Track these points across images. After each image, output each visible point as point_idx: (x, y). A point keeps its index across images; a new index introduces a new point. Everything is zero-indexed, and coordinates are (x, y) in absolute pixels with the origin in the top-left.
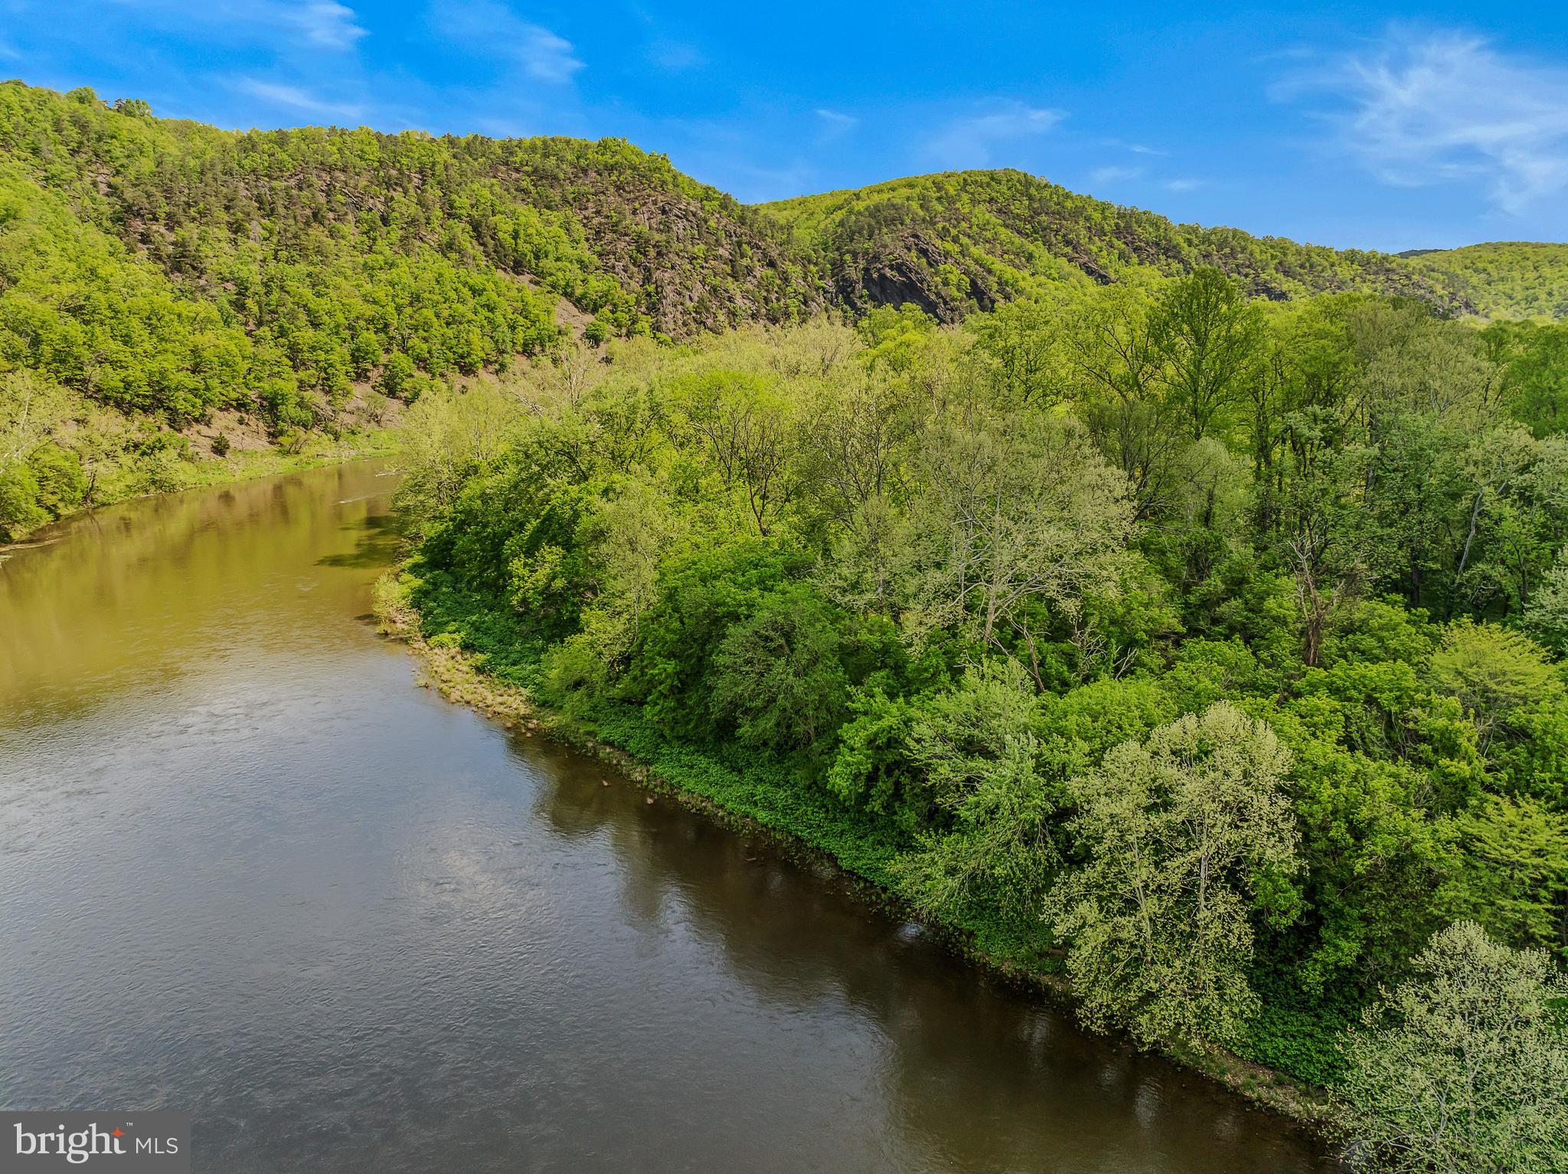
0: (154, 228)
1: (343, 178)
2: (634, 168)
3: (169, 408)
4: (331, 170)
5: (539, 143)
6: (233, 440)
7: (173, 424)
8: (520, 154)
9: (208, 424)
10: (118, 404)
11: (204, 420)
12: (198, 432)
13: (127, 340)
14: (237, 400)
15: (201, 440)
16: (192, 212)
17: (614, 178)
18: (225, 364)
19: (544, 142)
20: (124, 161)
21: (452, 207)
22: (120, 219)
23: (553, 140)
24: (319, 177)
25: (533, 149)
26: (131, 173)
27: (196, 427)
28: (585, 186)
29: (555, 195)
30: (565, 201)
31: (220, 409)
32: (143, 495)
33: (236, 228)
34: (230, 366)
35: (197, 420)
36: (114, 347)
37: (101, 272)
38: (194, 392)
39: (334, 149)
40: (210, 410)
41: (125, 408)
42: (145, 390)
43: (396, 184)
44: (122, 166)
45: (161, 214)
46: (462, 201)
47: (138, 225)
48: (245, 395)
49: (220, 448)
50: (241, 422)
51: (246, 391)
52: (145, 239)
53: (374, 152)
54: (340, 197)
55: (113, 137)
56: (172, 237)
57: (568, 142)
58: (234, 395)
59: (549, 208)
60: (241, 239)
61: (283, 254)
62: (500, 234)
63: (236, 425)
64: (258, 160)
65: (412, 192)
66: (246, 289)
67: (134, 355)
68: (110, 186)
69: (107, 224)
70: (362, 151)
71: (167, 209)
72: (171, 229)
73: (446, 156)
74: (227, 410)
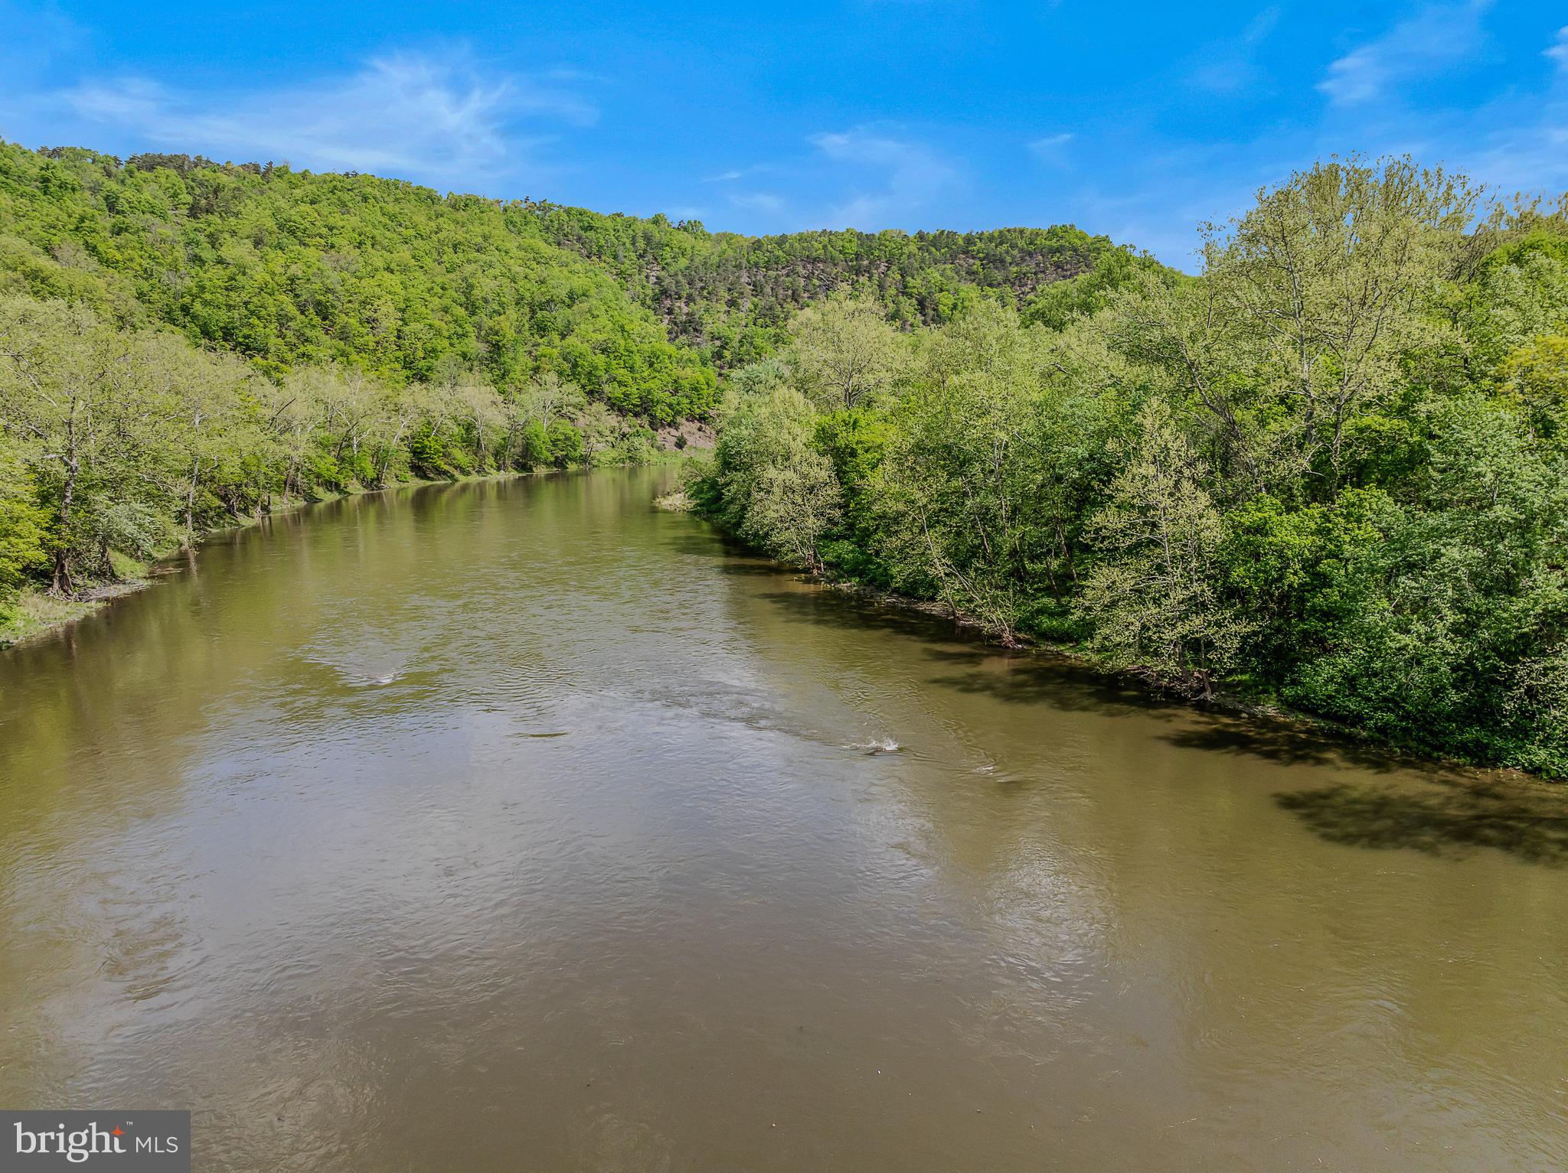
0: (678, 304)
1: (822, 268)
2: (1075, 250)
3: (651, 415)
4: (815, 260)
5: (996, 234)
6: (690, 441)
7: (653, 426)
8: (979, 244)
9: (677, 429)
10: (620, 410)
11: (673, 424)
12: (669, 433)
13: (632, 369)
14: (700, 415)
15: (669, 437)
16: (705, 293)
17: (1055, 259)
18: (696, 389)
19: (1001, 232)
20: (669, 261)
21: (905, 287)
22: (658, 299)
23: (1009, 231)
24: (804, 267)
25: (991, 238)
26: (672, 269)
27: (668, 429)
28: (1029, 267)
29: (999, 276)
30: (1006, 280)
31: (687, 420)
32: (621, 465)
33: (732, 303)
34: (698, 391)
35: (669, 425)
36: (622, 373)
37: (627, 328)
38: (670, 406)
39: (820, 246)
40: (679, 419)
41: (622, 412)
42: (637, 401)
43: (865, 271)
44: (666, 264)
45: (684, 294)
46: (915, 283)
47: (668, 303)
48: (705, 412)
49: (680, 444)
50: (700, 429)
51: (706, 409)
52: (670, 312)
53: (853, 247)
54: (816, 282)
55: (667, 245)
56: (685, 310)
57: (1022, 232)
58: (698, 411)
59: (990, 285)
60: (733, 310)
61: (760, 321)
62: (941, 307)
63: (696, 431)
64: (761, 257)
65: (876, 277)
66: (727, 344)
67: (634, 379)
68: (657, 278)
69: (649, 302)
70: (843, 246)
71: (688, 291)
72: (687, 304)
73: (913, 248)
74: (692, 421)
